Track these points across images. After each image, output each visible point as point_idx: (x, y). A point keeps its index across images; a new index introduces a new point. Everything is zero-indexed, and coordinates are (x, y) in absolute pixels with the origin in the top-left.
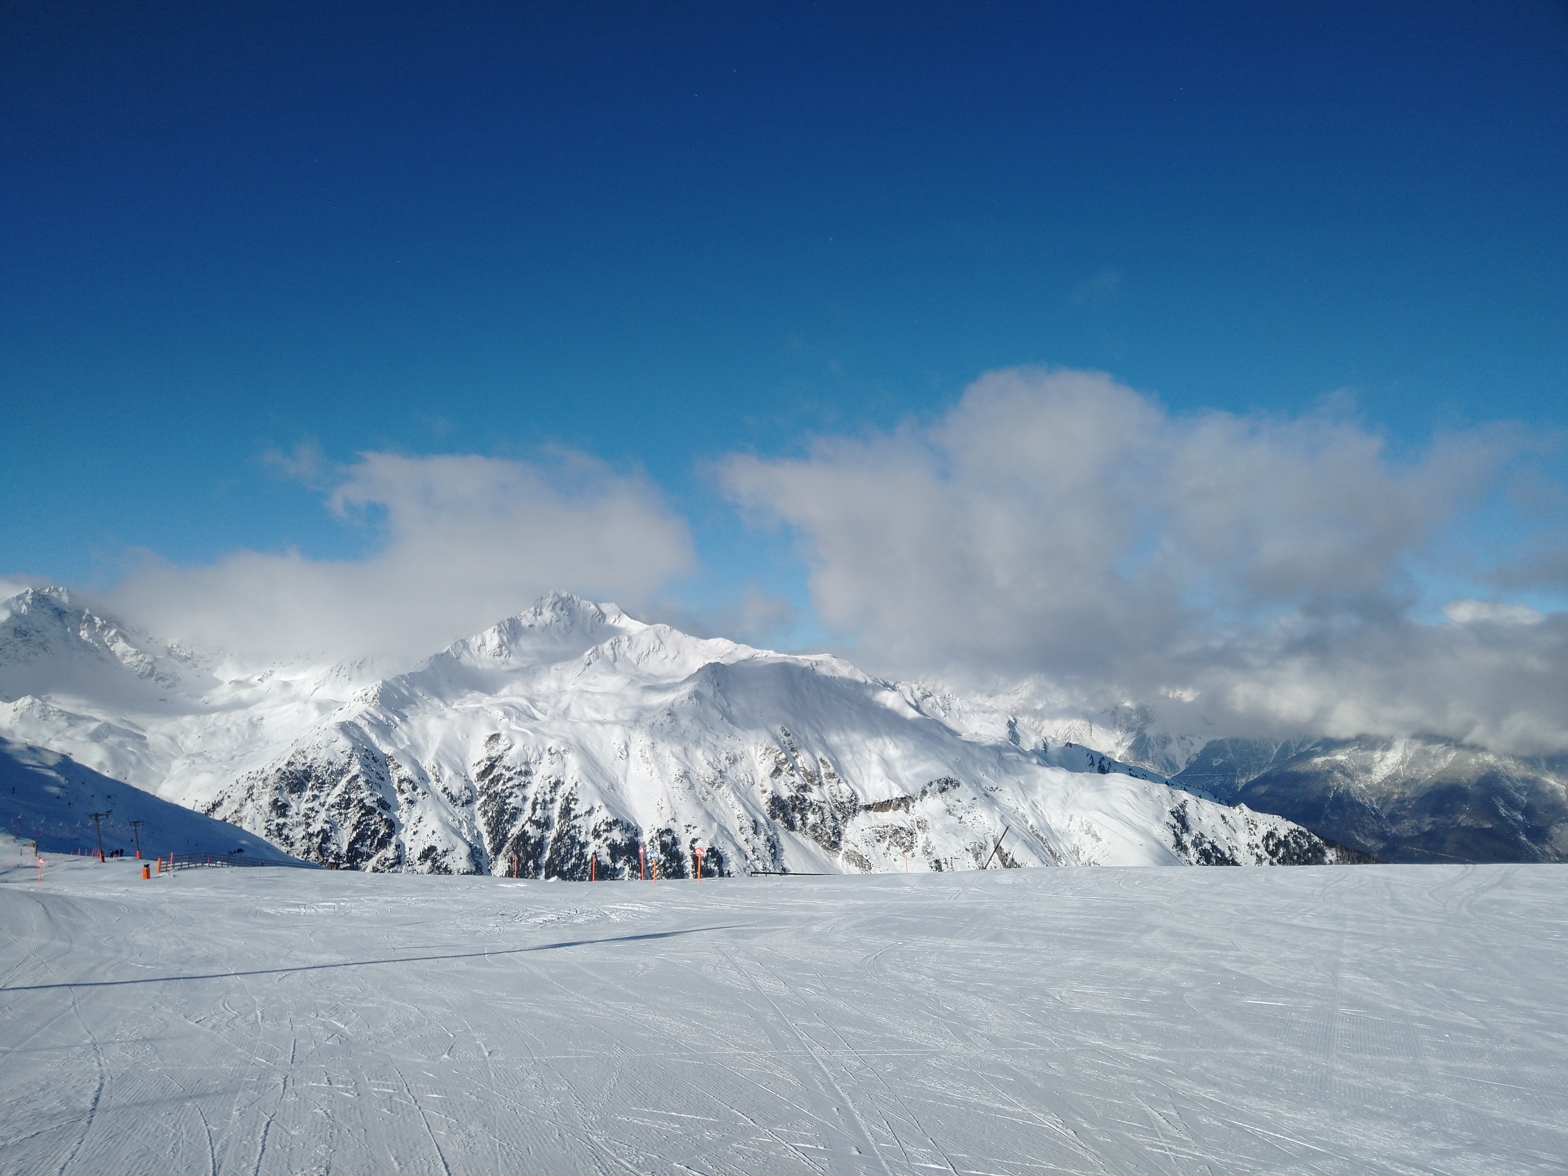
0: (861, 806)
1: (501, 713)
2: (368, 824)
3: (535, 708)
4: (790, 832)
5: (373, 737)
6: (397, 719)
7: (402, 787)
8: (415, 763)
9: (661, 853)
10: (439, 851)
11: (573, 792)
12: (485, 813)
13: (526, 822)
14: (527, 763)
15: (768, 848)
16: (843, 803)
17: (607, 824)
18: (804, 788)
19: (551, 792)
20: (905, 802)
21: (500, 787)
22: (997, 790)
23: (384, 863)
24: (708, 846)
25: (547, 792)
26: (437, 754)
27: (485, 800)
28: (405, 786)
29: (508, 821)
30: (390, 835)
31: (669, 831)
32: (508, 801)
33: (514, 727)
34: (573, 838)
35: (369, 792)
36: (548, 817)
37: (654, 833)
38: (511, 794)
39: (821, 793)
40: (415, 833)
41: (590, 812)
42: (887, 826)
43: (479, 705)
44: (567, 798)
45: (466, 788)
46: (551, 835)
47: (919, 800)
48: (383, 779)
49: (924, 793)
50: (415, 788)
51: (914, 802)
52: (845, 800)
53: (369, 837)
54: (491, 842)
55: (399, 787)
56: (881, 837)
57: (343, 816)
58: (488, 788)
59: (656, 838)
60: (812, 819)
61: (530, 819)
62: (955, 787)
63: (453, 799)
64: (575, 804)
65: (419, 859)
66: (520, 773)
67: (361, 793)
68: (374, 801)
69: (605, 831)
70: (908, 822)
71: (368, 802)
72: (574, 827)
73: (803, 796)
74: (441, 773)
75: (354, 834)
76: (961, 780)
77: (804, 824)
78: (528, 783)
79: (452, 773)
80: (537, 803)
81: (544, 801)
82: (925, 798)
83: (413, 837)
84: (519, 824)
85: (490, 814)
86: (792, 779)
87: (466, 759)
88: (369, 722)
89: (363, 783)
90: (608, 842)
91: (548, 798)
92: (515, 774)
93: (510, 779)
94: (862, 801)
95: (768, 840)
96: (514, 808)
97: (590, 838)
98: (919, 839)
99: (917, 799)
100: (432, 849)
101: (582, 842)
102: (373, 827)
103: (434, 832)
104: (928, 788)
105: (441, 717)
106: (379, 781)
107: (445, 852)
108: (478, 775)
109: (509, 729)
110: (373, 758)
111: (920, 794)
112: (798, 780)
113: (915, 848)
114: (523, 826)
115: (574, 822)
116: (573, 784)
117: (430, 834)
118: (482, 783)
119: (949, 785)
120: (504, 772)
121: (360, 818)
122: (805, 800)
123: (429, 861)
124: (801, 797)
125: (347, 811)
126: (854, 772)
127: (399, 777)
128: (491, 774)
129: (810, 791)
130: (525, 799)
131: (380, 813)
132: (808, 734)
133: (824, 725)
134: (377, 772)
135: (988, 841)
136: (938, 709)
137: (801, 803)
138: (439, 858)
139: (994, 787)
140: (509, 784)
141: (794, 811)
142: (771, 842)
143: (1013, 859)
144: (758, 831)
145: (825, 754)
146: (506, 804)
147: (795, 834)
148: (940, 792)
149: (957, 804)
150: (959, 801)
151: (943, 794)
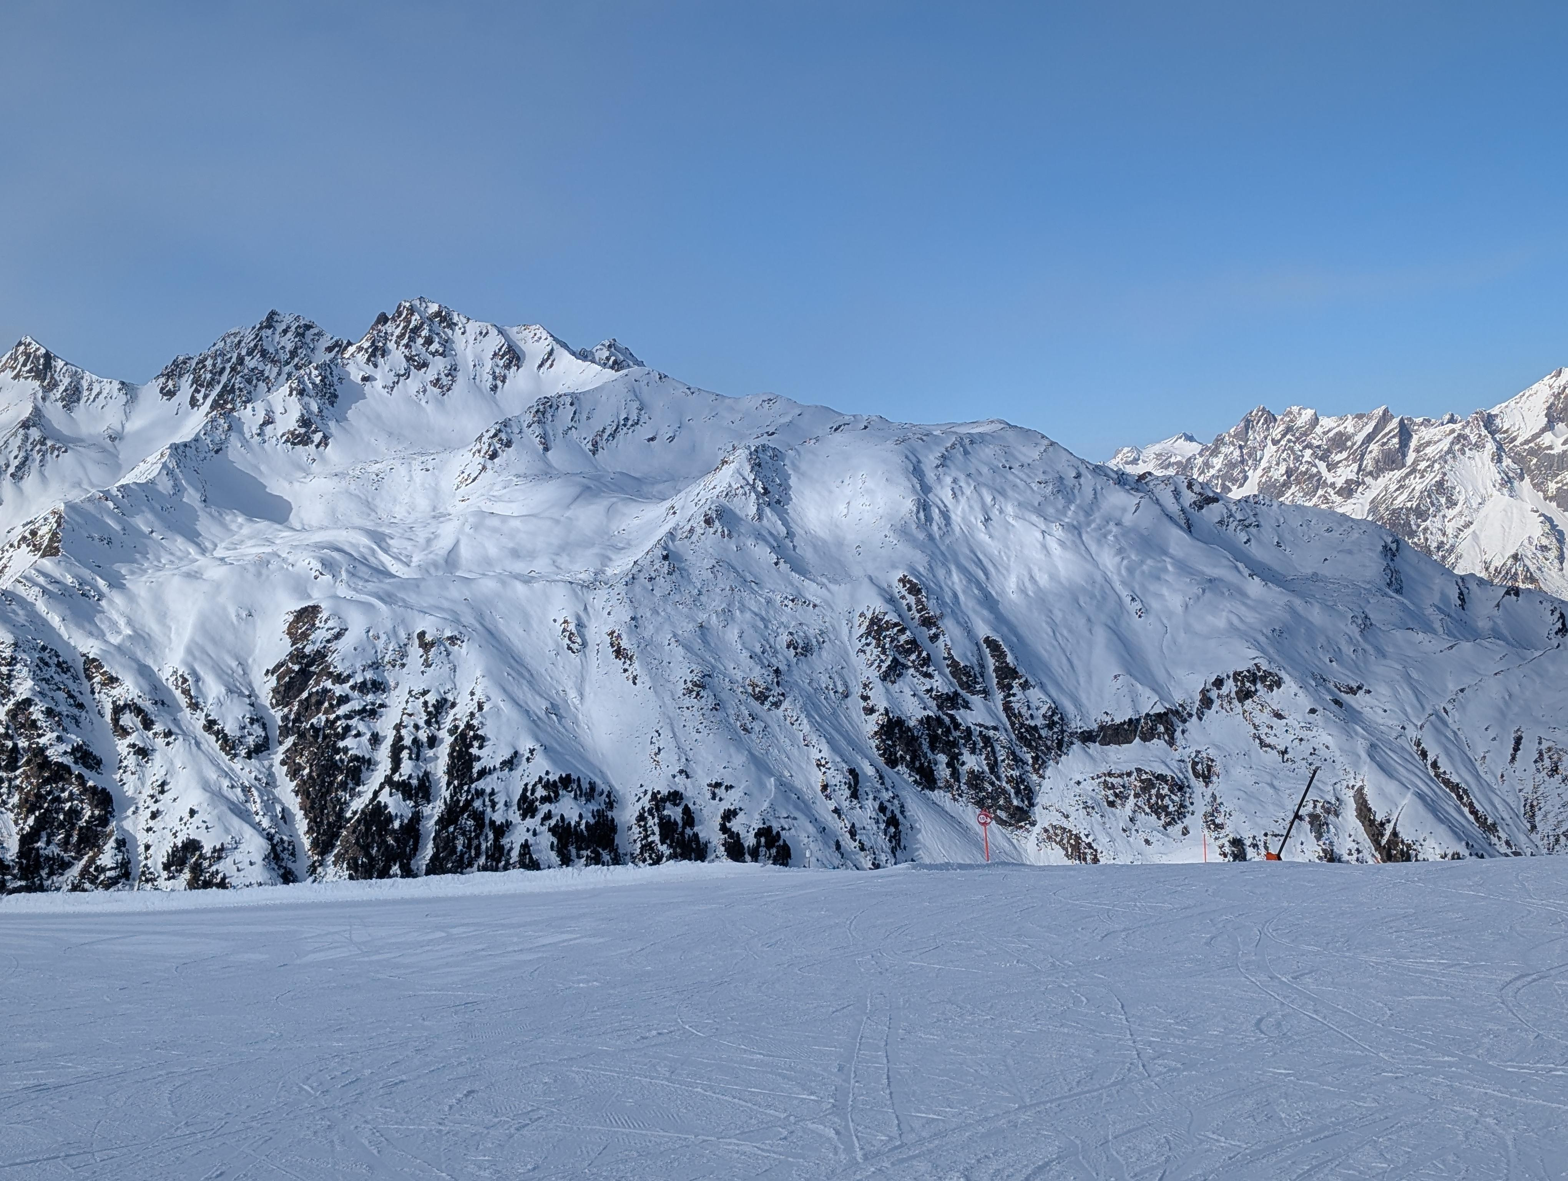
0: (1072, 734)
1: (319, 566)
2: (58, 799)
3: (386, 551)
4: (927, 792)
5: (55, 620)
6: (101, 583)
7: (121, 723)
8: (144, 672)
9: (663, 842)
10: (207, 850)
11: (475, 722)
12: (296, 770)
13: (382, 787)
14: (375, 665)
15: (883, 826)
16: (1034, 729)
17: (547, 786)
18: (950, 701)
19: (428, 723)
20: (1163, 723)
21: (322, 717)
22: (1361, 692)
23: (97, 878)
24: (757, 825)
25: (421, 723)
26: (189, 651)
27: (295, 744)
28: (128, 719)
29: (343, 786)
30: (104, 821)
31: (675, 797)
32: (341, 744)
33: (342, 591)
34: (478, 817)
35: (55, 734)
36: (427, 774)
37: (646, 802)
38: (347, 729)
39: (989, 711)
40: (154, 816)
41: (510, 764)
42: (1129, 774)
43: (268, 550)
44: (463, 735)
45: (252, 721)
46: (434, 810)
47: (1195, 718)
48: (81, 706)
49: (1207, 702)
50: (148, 724)
51: (1184, 721)
52: (1039, 722)
53: (61, 825)
54: (310, 829)
55: (116, 721)
56: (1116, 795)
57: (6, 784)
58: (297, 720)
59: (650, 811)
60: (972, 762)
61: (389, 781)
62: (1270, 688)
63: (229, 745)
64: (481, 747)
65: (166, 867)
66: (362, 687)
67: (39, 736)
68: (65, 753)
69: (545, 800)
70: (1174, 765)
71: (55, 754)
72: (480, 793)
73: (952, 718)
74: (198, 689)
75: (31, 821)
76: (1283, 674)
77: (955, 774)
78: (382, 706)
79: (223, 690)
80: (403, 748)
81: (415, 741)
82: (1210, 714)
83: (151, 823)
84: (367, 791)
85: (305, 773)
86: (928, 683)
87: (250, 661)
88: (45, 591)
89: (41, 716)
90: (553, 822)
91: (423, 736)
92: (353, 688)
93: (344, 700)
94: (1076, 724)
95: (882, 809)
96: (356, 758)
97: (515, 816)
98: (1197, 798)
99: (1190, 715)
100: (192, 846)
101: (498, 823)
102: (69, 804)
103: (192, 813)
104: (1214, 694)
105: (193, 576)
106: (76, 711)
107: (219, 853)
108: (275, 691)
109: (336, 597)
110: (59, 665)
111: (1197, 703)
112: (941, 684)
113: (1188, 815)
114: (376, 794)
115: (480, 784)
116: (474, 707)
117: (186, 816)
118: (286, 710)
119: (1259, 686)
120: (329, 684)
121: (39, 786)
122: (957, 726)
123: (186, 870)
124: (947, 720)
125: (12, 775)
126: (1057, 664)
127: (114, 702)
128: (304, 690)
129: (967, 706)
130: (376, 740)
131: (80, 777)
132: (958, 589)
133: (992, 569)
134: (69, 692)
135: (1343, 797)
136: (1232, 526)
137: (948, 732)
138: (206, 864)
139: (1354, 685)
140: (343, 710)
141: (933, 748)
142: (888, 814)
143: (1395, 834)
144: (861, 791)
145: (995, 630)
146: (337, 751)
147: (936, 795)
148: (1239, 699)
149: (1275, 722)
150: (1280, 716)
151: (1247, 703)
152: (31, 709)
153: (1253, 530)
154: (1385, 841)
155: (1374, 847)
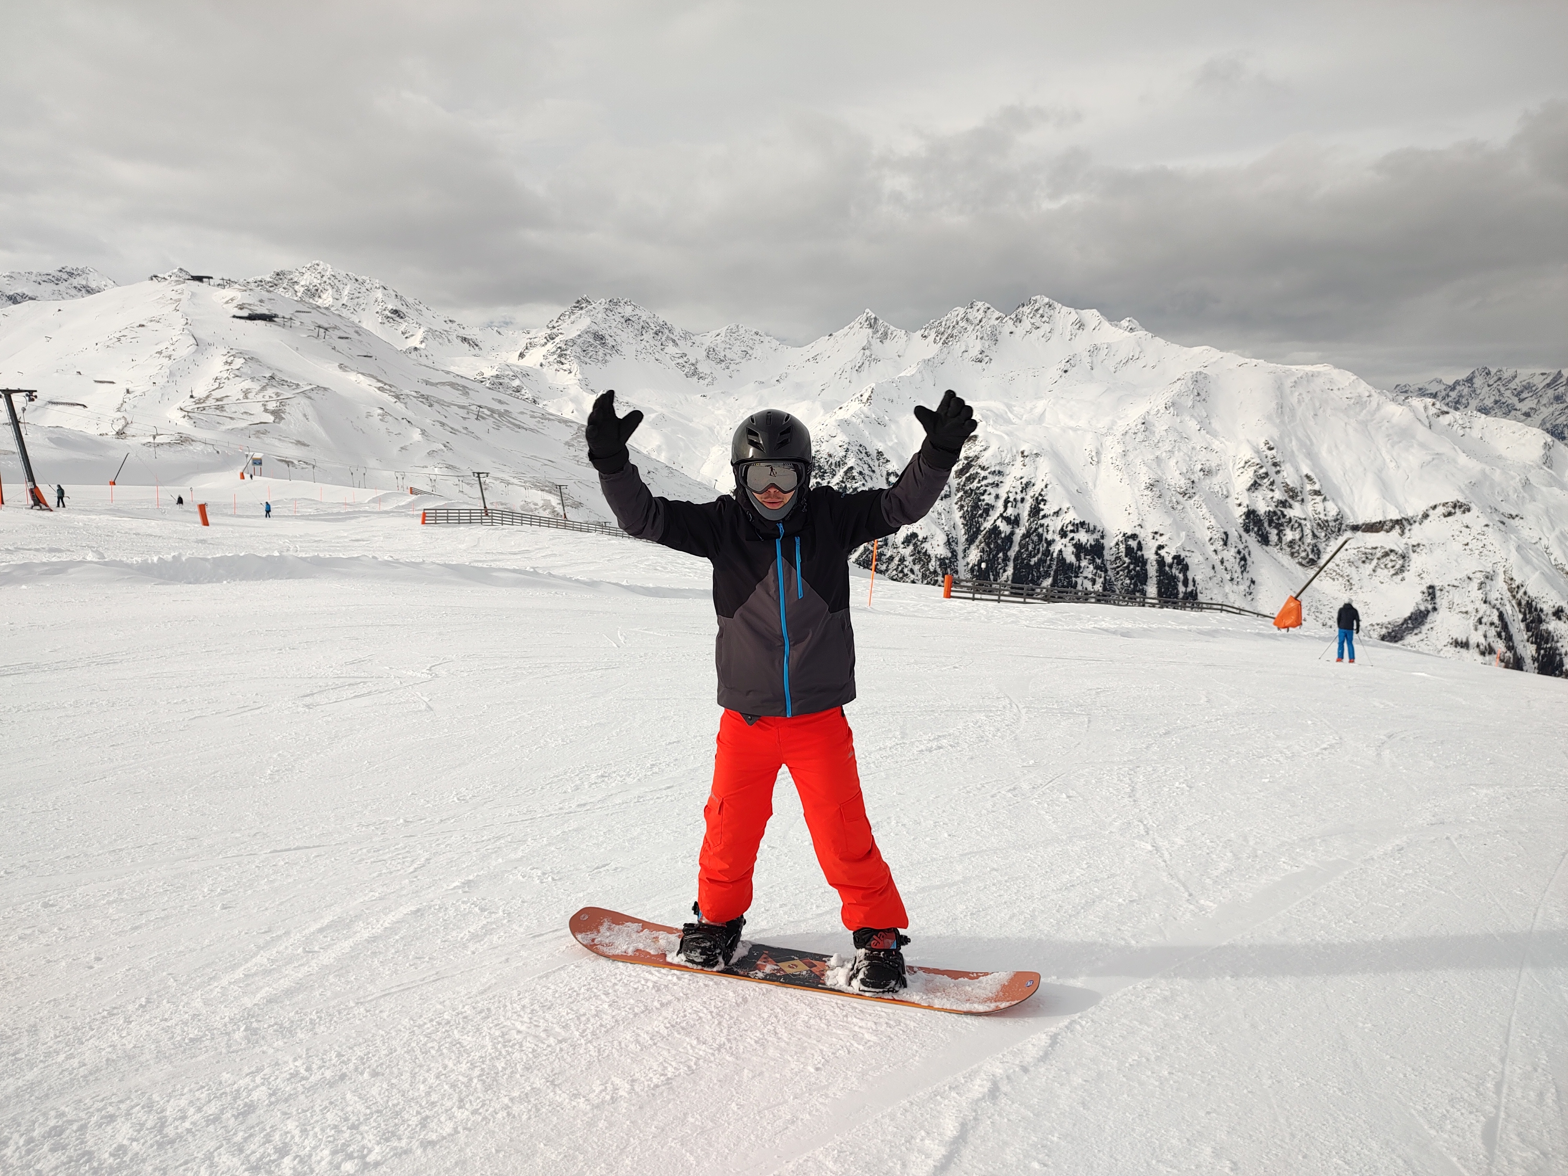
0: (1347, 526)
3: (1011, 412)
4: (1264, 547)
5: (866, 433)
6: (886, 418)
9: (1126, 556)
10: (920, 538)
11: (1043, 493)
12: (962, 507)
13: (998, 518)
14: (1000, 464)
15: (1238, 560)
16: (1327, 521)
17: (1073, 525)
18: (1284, 503)
19: (1022, 492)
20: (1401, 524)
21: (975, 484)
22: (1517, 519)
24: (1173, 553)
25: (1019, 492)
27: (962, 496)
29: (981, 516)
31: (1134, 536)
32: (982, 498)
33: (990, 429)
34: (1040, 536)
36: (1018, 515)
37: (1120, 538)
38: (985, 491)
39: (1303, 510)
41: (1057, 513)
42: (1376, 548)
44: (1037, 498)
46: (1020, 532)
47: (1417, 524)
48: (873, 471)
49: (1426, 516)
51: (1411, 524)
52: (1329, 518)
54: (965, 534)
56: (1367, 558)
58: (964, 485)
59: (1121, 542)
60: (1290, 535)
61: (1001, 515)
62: (1464, 512)
64: (1045, 505)
65: (903, 543)
66: (994, 473)
69: (1072, 531)
70: (1403, 547)
72: (1042, 525)
73: (1282, 512)
76: (1472, 505)
77: (1280, 539)
78: (1002, 482)
80: (1009, 502)
81: (1015, 499)
82: (1426, 522)
84: (991, 519)
85: (965, 509)
86: (1271, 494)
88: (863, 421)
89: (857, 474)
90: (1074, 542)
91: (1019, 497)
92: (990, 473)
93: (985, 478)
94: (1351, 521)
95: (1239, 552)
96: (987, 504)
97: (1057, 537)
98: (1412, 563)
99: (1415, 522)
100: (914, 536)
101: (1049, 540)
104: (1431, 512)
106: (871, 473)
107: (925, 539)
109: (986, 432)
110: (866, 453)
111: (1420, 516)
112: (1278, 495)
113: (1406, 572)
114: (995, 521)
115: (1042, 522)
116: (1043, 486)
118: (960, 480)
119: (1457, 510)
120: (979, 471)
122: (1284, 516)
123: (911, 546)
124: (1279, 513)
126: (1345, 490)
129: (1291, 507)
130: (997, 497)
132: (1295, 449)
133: (1314, 440)
134: (869, 465)
135: (1497, 571)
136: (1455, 427)
137: (1279, 519)
138: (919, 543)
139: (1514, 514)
140: (984, 482)
141: (1270, 525)
142: (1242, 555)
143: (1525, 593)
144: (1229, 543)
145: (1312, 470)
146: (980, 500)
147: (1268, 548)
148: (1445, 516)
149: (1464, 529)
150: (1467, 527)
151: (1449, 519)
153: (1468, 430)
154: (1518, 596)
155: (1511, 598)
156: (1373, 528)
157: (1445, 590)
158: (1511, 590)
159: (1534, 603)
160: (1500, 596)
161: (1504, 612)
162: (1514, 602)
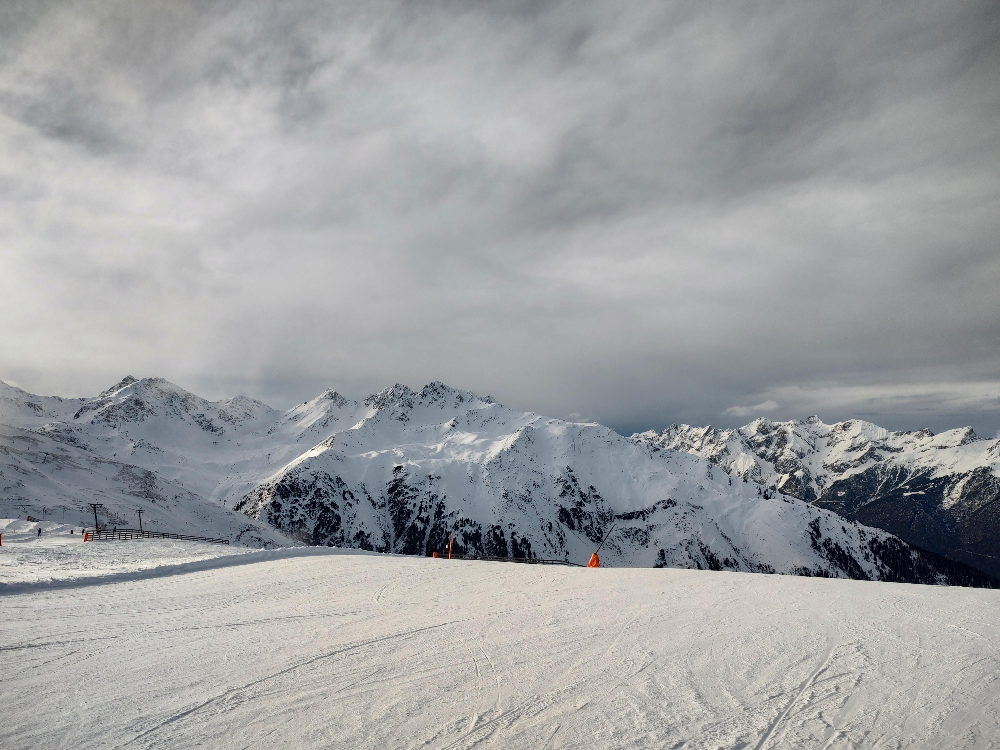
0: (615, 516)
1: (402, 455)
2: (326, 517)
4: (572, 530)
9: (494, 540)
10: (366, 535)
11: (443, 502)
12: (392, 513)
13: (416, 519)
14: (416, 484)
15: (558, 539)
17: (462, 521)
18: (580, 504)
19: (430, 501)
20: (642, 514)
21: (400, 498)
22: (700, 508)
24: (522, 537)
25: (428, 501)
27: (393, 505)
28: (347, 495)
29: (405, 518)
30: (338, 524)
31: (498, 527)
32: (405, 506)
33: (409, 462)
34: (442, 530)
35: (327, 498)
36: (428, 516)
37: (490, 528)
39: (591, 507)
40: (352, 523)
41: (452, 514)
42: (631, 529)
44: (440, 505)
45: (381, 498)
46: (429, 528)
47: (651, 513)
48: (335, 491)
49: (654, 508)
50: (352, 497)
51: (648, 514)
52: (605, 512)
53: (326, 525)
54: (395, 530)
55: (344, 496)
56: (627, 535)
57: (312, 513)
58: (394, 498)
59: (491, 531)
60: (586, 523)
61: (418, 517)
62: (673, 506)
63: (374, 504)
64: (444, 509)
65: (354, 539)
66: (412, 490)
67: (322, 499)
68: (329, 504)
69: (462, 526)
70: (645, 527)
71: (327, 504)
72: (443, 523)
73: (580, 508)
74: (367, 488)
75: (318, 523)
76: (677, 502)
77: (580, 526)
78: (417, 496)
79: (374, 489)
80: (423, 508)
81: (426, 506)
82: (655, 512)
83: (351, 526)
84: (411, 520)
85: (395, 514)
86: (573, 498)
87: (382, 481)
89: (323, 493)
90: (463, 533)
91: (428, 505)
92: (409, 490)
93: (407, 493)
94: (617, 513)
95: (558, 534)
96: (409, 510)
97: (453, 530)
98: (651, 537)
100: (362, 533)
101: (447, 532)
102: (329, 519)
103: (363, 523)
104: (656, 506)
106: (333, 492)
107: (369, 535)
108: (388, 490)
109: (407, 464)
110: (330, 479)
111: (652, 509)
112: (578, 499)
113: (648, 542)
114: (414, 521)
115: (443, 520)
116: (443, 497)
117: (361, 524)
118: (391, 495)
119: (670, 505)
120: (403, 489)
121: (321, 514)
122: (581, 511)
123: (360, 539)
124: (578, 509)
125: (314, 510)
126: (612, 495)
127: (344, 491)
128: (396, 490)
129: (584, 505)
130: (415, 505)
131: (332, 511)
134: (332, 487)
135: (694, 539)
136: (663, 458)
137: (578, 513)
138: (365, 538)
139: (698, 506)
140: (407, 496)
141: (574, 517)
142: (560, 536)
143: (709, 551)
144: (552, 529)
145: (594, 484)
146: (404, 508)
147: (575, 531)
148: (664, 508)
149: (675, 516)
150: (676, 514)
151: (667, 510)
152: (321, 491)
154: (706, 553)
155: (703, 555)
156: (628, 517)
157: (669, 552)
158: (702, 550)
159: (714, 557)
160: (697, 554)
161: (700, 563)
162: (704, 557)
